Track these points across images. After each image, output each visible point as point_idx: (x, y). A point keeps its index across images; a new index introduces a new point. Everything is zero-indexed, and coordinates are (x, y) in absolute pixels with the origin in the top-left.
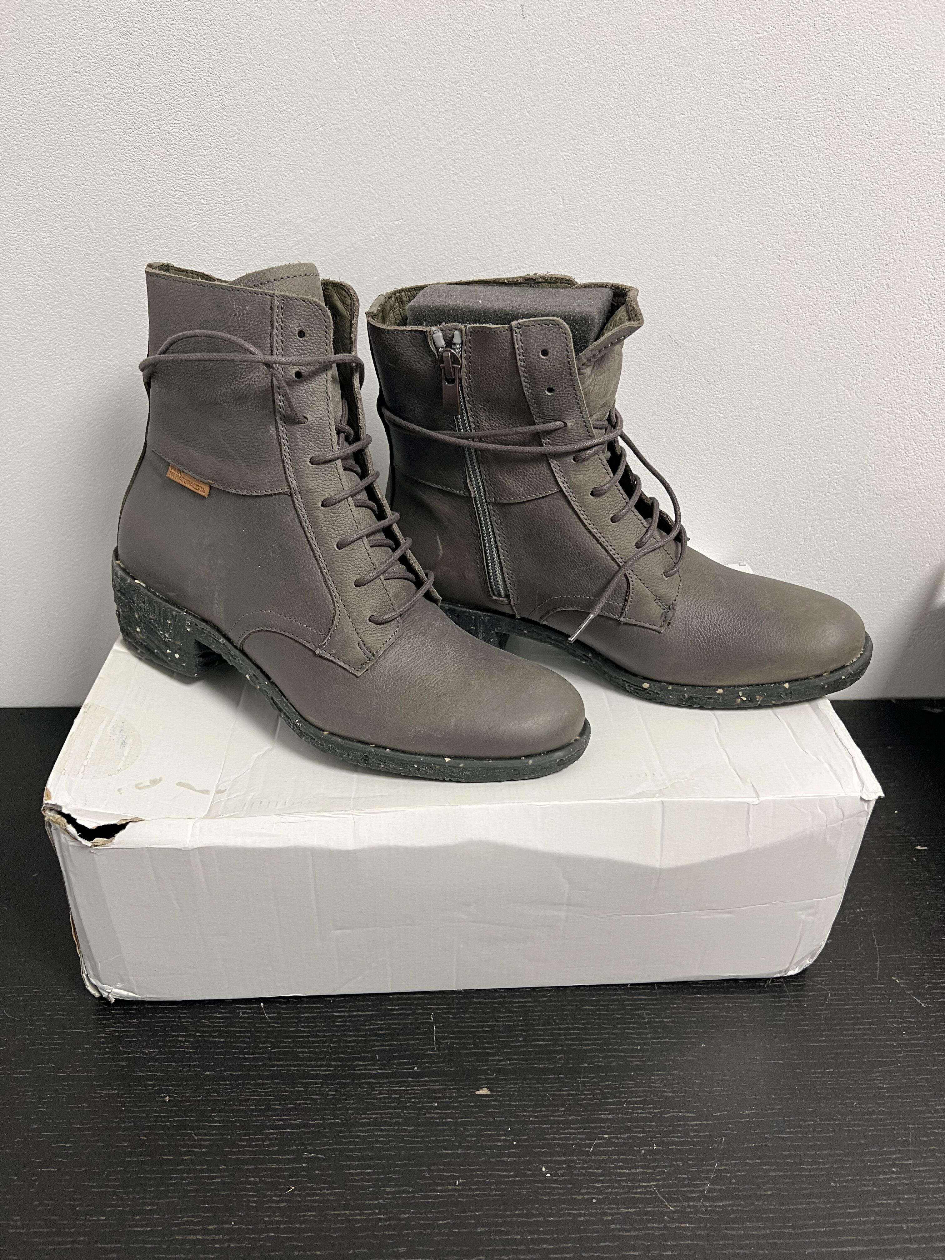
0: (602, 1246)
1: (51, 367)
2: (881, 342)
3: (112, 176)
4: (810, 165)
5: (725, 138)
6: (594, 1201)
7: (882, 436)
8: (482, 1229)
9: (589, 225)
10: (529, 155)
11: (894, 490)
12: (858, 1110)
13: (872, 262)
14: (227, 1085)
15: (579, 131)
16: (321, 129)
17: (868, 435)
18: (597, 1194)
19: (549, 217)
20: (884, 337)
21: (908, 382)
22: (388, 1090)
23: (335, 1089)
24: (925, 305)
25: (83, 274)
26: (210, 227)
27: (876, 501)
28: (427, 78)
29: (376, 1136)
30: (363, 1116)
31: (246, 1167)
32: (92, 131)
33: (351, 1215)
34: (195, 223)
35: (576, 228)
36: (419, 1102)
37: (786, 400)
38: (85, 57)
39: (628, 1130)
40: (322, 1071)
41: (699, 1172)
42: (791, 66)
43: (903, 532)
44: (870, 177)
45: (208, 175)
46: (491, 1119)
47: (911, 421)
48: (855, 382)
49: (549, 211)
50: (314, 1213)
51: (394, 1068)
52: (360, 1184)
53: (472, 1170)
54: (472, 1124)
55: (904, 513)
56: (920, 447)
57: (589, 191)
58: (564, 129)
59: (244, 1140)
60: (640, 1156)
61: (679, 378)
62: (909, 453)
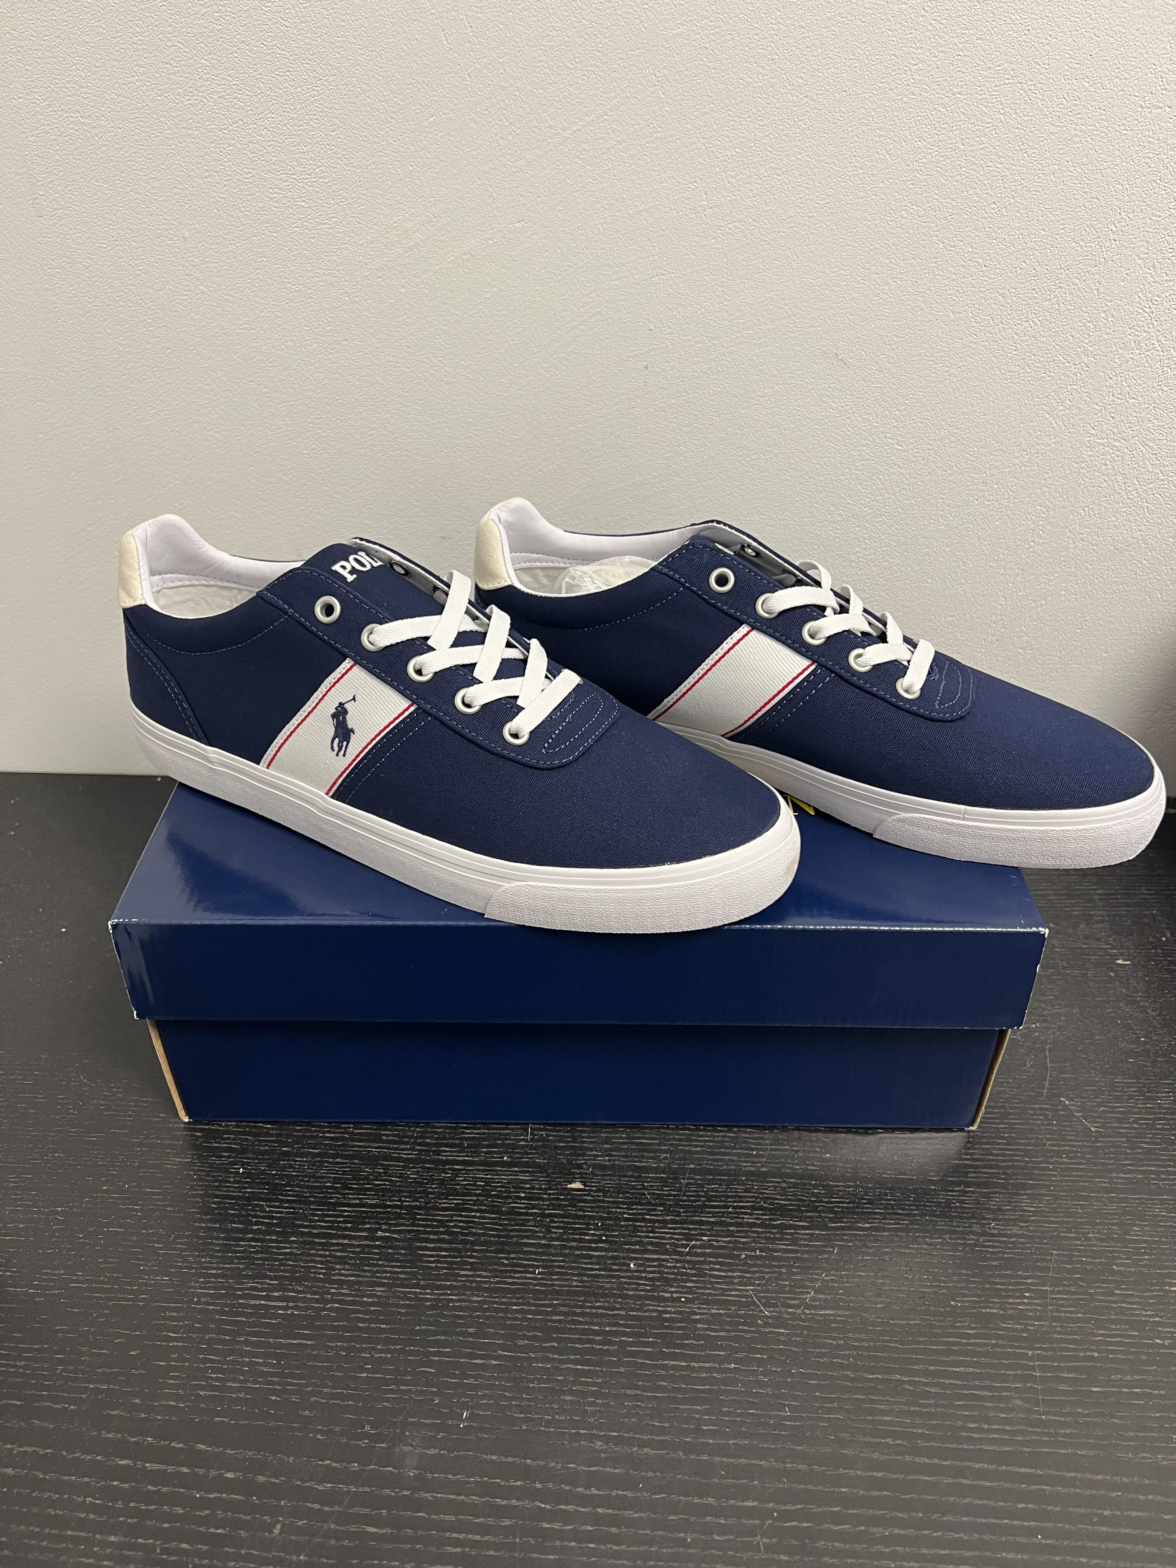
0: (686, 1344)
1: (145, 392)
2: (1092, 359)
3: (206, 178)
4: (998, 148)
5: (895, 119)
6: (683, 1299)
7: (1097, 474)
8: (558, 1318)
9: (737, 224)
10: (666, 143)
11: (1114, 540)
12: (995, 1232)
13: (1077, 263)
14: (304, 1161)
15: (723, 115)
16: (431, 119)
17: (1079, 472)
18: (687, 1294)
19: (691, 216)
20: (1095, 353)
21: (1126, 408)
22: (473, 1178)
23: (417, 1173)
24: (1145, 314)
25: (177, 288)
26: (312, 234)
27: (1091, 553)
28: (549, 58)
29: (455, 1221)
30: (444, 1201)
31: (316, 1240)
32: (184, 128)
33: (420, 1293)
34: (296, 229)
35: (722, 228)
36: (505, 1192)
37: (977, 430)
38: (176, 46)
39: (731, 1234)
40: (405, 1154)
41: (804, 1280)
42: (971, 32)
43: (1126, 591)
44: (1071, 160)
45: (309, 175)
46: (581, 1213)
47: (1132, 456)
48: (1061, 408)
49: (690, 209)
50: (383, 1289)
51: (482, 1156)
52: (434, 1265)
53: (553, 1261)
54: (561, 1216)
55: (1127, 568)
56: (1143, 487)
57: (736, 185)
58: (706, 113)
59: (317, 1215)
60: (740, 1260)
61: (848, 403)
62: (1132, 495)
